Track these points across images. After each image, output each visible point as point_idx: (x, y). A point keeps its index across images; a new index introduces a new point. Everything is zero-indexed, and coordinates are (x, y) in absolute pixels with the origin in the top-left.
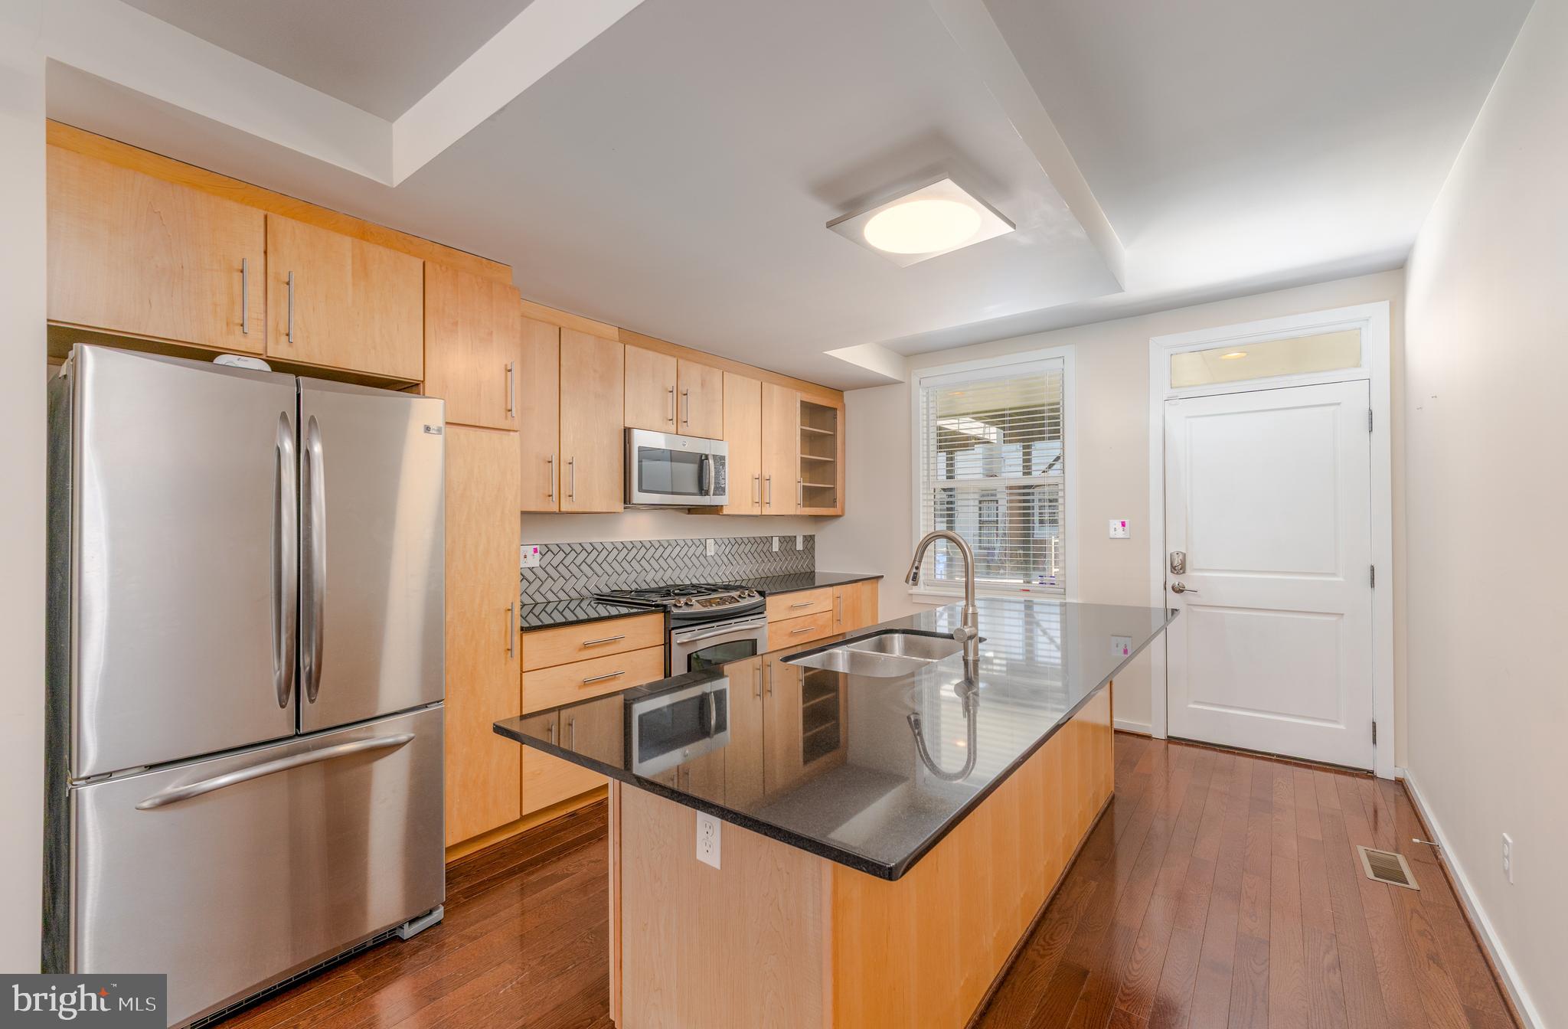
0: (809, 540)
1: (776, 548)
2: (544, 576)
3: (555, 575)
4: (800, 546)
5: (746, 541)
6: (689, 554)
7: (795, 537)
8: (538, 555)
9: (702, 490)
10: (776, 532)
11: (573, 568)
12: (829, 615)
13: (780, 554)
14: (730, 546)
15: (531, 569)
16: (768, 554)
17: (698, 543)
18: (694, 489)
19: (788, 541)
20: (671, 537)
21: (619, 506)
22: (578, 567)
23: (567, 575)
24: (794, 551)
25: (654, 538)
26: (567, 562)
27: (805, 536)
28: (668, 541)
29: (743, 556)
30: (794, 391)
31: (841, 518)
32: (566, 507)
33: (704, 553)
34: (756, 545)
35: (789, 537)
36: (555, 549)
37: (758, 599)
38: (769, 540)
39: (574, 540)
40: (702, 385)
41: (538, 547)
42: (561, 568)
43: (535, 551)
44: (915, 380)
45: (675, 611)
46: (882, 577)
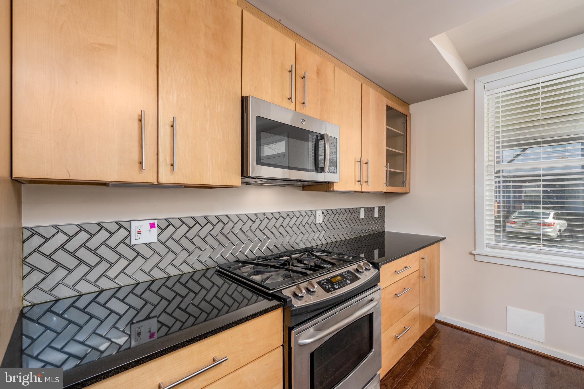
0: (382, 209)
1: (362, 216)
2: (163, 250)
3: (177, 248)
4: (377, 215)
5: (344, 211)
6: (304, 223)
7: (374, 208)
8: (156, 231)
9: (319, 169)
10: (362, 204)
11: (197, 240)
12: (417, 273)
13: (365, 220)
14: (333, 215)
15: (148, 245)
16: (357, 220)
17: (310, 213)
18: (310, 165)
19: (370, 211)
20: (289, 209)
21: (236, 180)
22: (203, 239)
23: (191, 247)
24: (373, 218)
25: (275, 210)
26: (190, 235)
27: (379, 207)
28: (287, 212)
29: (342, 222)
30: (383, 96)
31: (409, 194)
32: (165, 177)
33: (314, 221)
34: (350, 214)
35: (370, 208)
36: (178, 223)
37: (373, 272)
38: (358, 210)
39: (198, 213)
40: (317, 72)
41: (156, 222)
42: (184, 241)
43: (152, 226)
44: (479, 86)
45: (297, 304)
46: (444, 238)
